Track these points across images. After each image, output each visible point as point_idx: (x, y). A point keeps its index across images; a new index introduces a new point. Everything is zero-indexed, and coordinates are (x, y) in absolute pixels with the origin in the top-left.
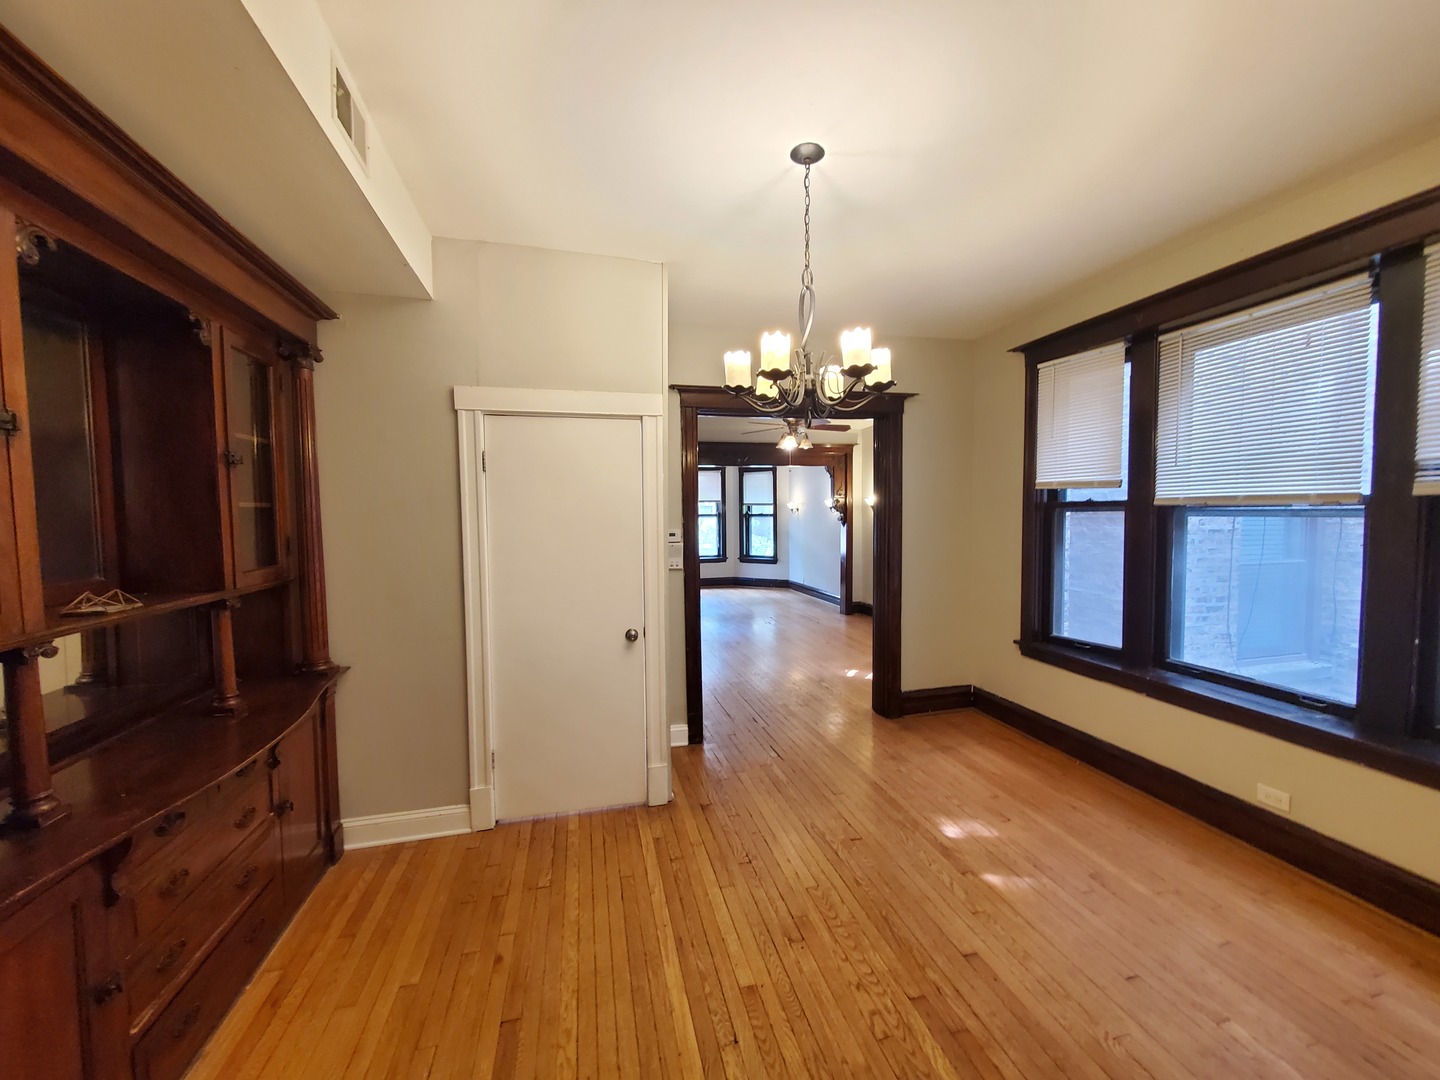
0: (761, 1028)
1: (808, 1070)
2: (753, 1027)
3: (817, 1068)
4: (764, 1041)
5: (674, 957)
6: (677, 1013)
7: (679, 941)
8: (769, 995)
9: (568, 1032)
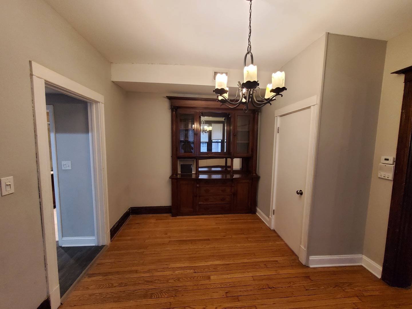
0: (197, 278)
1: (183, 286)
2: (198, 277)
3: (183, 288)
4: (193, 278)
5: (222, 263)
6: (205, 263)
7: (228, 264)
8: (207, 282)
9: (205, 247)
